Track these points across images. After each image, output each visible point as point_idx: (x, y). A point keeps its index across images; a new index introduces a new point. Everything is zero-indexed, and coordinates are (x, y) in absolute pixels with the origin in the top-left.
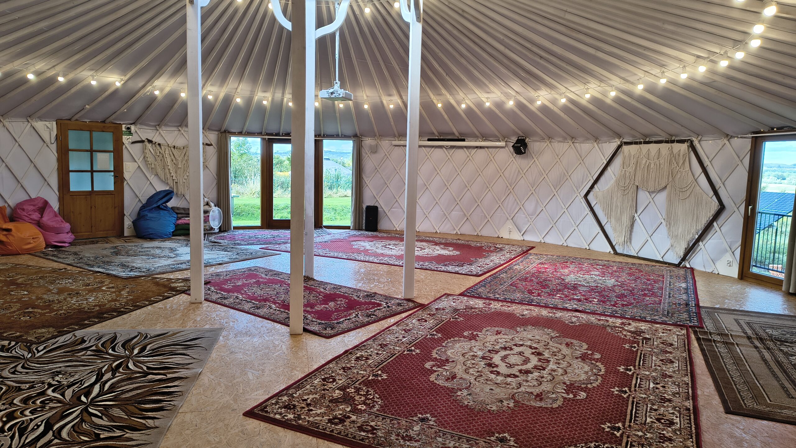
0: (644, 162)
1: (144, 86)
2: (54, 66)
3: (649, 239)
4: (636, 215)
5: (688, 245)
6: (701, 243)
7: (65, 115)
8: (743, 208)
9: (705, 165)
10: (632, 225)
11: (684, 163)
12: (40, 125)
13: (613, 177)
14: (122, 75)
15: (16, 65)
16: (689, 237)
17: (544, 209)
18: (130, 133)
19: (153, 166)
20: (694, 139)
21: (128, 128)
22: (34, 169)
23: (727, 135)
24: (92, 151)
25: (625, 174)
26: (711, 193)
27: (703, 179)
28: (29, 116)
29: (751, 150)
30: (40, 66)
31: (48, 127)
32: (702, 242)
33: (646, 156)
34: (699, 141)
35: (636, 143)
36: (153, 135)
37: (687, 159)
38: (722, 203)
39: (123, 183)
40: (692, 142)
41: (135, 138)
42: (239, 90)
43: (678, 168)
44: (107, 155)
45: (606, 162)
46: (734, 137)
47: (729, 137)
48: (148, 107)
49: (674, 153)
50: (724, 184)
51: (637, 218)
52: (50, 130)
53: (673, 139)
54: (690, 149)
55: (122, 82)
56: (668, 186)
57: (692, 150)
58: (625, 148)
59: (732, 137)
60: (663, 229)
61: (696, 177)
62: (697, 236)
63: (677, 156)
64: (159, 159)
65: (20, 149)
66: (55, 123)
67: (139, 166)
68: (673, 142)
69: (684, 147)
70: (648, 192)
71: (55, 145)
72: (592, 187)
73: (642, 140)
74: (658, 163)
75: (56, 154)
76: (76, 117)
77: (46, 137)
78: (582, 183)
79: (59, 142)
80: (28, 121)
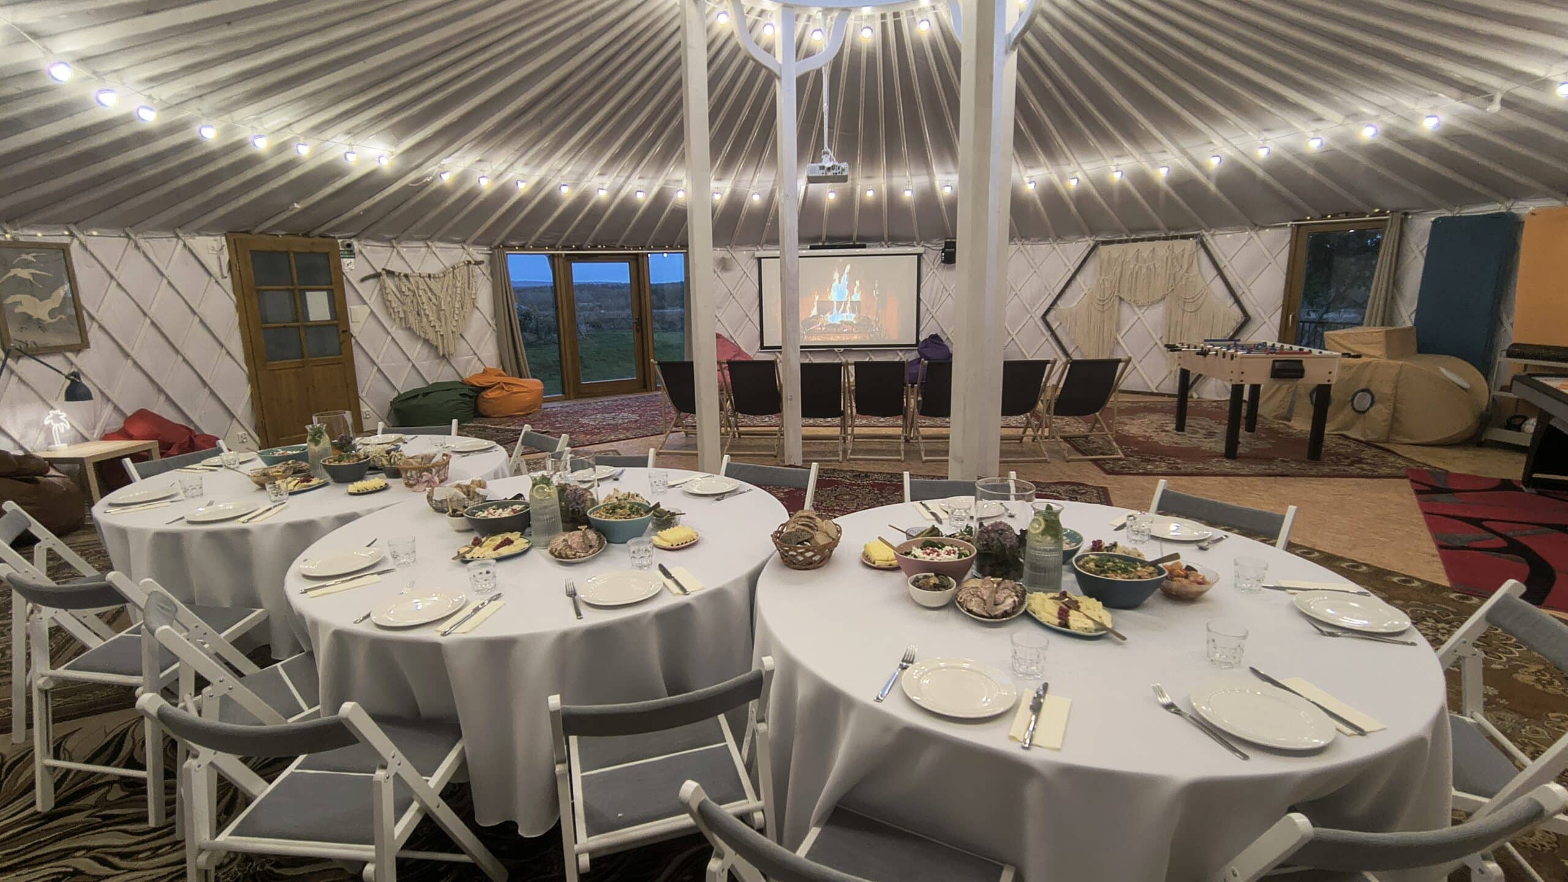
0: (1132, 266)
3: (1137, 366)
4: (1118, 337)
7: (238, 221)
8: (1277, 318)
10: (1113, 350)
11: (1190, 264)
12: (199, 244)
13: (1084, 288)
18: (352, 255)
20: (1204, 233)
21: (349, 245)
22: (201, 326)
23: (1255, 225)
24: (295, 289)
25: (1105, 283)
26: (1232, 302)
27: (1218, 285)
28: (178, 226)
29: (1291, 241)
31: (213, 247)
33: (1135, 258)
34: (1212, 236)
35: (1119, 242)
36: (392, 259)
37: (1195, 259)
38: (1246, 313)
39: (350, 341)
40: (1201, 237)
43: (1181, 272)
45: (1074, 270)
46: (1265, 227)
47: (1258, 228)
49: (1176, 253)
50: (1249, 289)
51: (1121, 341)
52: (218, 252)
53: (1173, 234)
54: (1199, 247)
56: (1166, 297)
57: (1202, 248)
59: (1262, 227)
60: (1157, 351)
61: (1209, 282)
63: (1180, 257)
65: (171, 289)
66: (223, 239)
67: (372, 312)
68: (1173, 238)
69: (1190, 244)
70: (1137, 305)
71: (229, 279)
72: (1053, 305)
73: (1126, 238)
74: (1151, 267)
75: (234, 298)
78: (1038, 301)
79: (236, 273)
80: (177, 237)
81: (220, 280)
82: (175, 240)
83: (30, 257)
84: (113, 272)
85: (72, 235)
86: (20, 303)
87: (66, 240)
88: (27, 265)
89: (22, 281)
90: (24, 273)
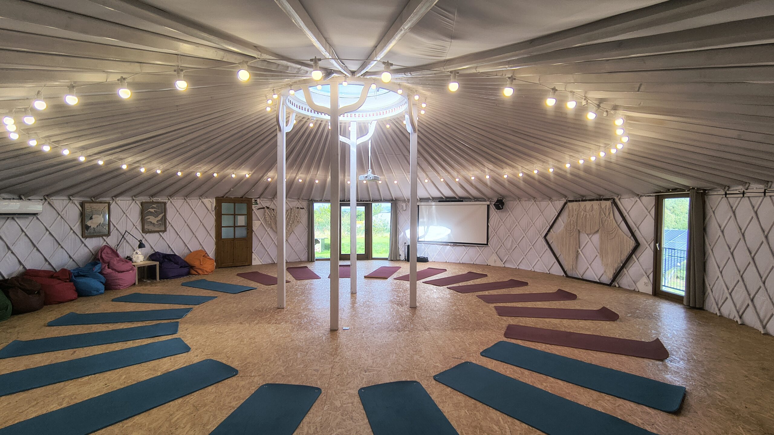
0: (582, 214)
1: (262, 176)
2: (212, 168)
3: (589, 266)
4: (579, 250)
5: (616, 271)
6: (625, 270)
7: (220, 194)
8: (652, 245)
9: (624, 216)
10: (577, 257)
11: (609, 214)
12: (206, 201)
13: (563, 224)
14: (250, 171)
15: (191, 169)
16: (616, 266)
17: (517, 246)
18: (257, 204)
19: (269, 223)
20: (616, 198)
21: (256, 201)
22: (203, 226)
23: (638, 195)
24: (234, 215)
25: (570, 221)
26: (630, 235)
27: (623, 225)
28: (201, 196)
29: (655, 205)
30: (205, 168)
31: (211, 202)
32: (626, 268)
33: (584, 209)
34: (619, 199)
35: (576, 201)
36: (269, 204)
37: (612, 212)
38: (638, 241)
39: (252, 233)
40: (614, 200)
41: (259, 206)
42: (317, 176)
43: (605, 218)
44: (244, 216)
45: (557, 214)
46: (643, 196)
47: (639, 196)
48: (266, 188)
49: (603, 207)
50: (638, 228)
51: (580, 252)
52: (212, 203)
53: (601, 198)
54: (613, 205)
55: (250, 175)
56: (600, 230)
57: (615, 205)
58: (570, 204)
59: (641, 196)
60: (598, 259)
61: (618, 223)
62: (622, 265)
63: (604, 210)
64: (272, 218)
65: (195, 215)
66: (215, 199)
67: (261, 223)
68: (601, 200)
69: (609, 203)
70: (587, 234)
71: (214, 212)
72: (549, 231)
73: (580, 199)
74: (591, 214)
75: (215, 217)
76: (226, 196)
77: (210, 208)
78: (542, 229)
79: (217, 210)
80: (200, 199)
81: (211, 212)
82: (199, 200)
83: (155, 206)
84: (178, 210)
85: (169, 199)
86: (149, 218)
87: (166, 201)
88: (153, 208)
89: (151, 212)
90: (152, 210)
